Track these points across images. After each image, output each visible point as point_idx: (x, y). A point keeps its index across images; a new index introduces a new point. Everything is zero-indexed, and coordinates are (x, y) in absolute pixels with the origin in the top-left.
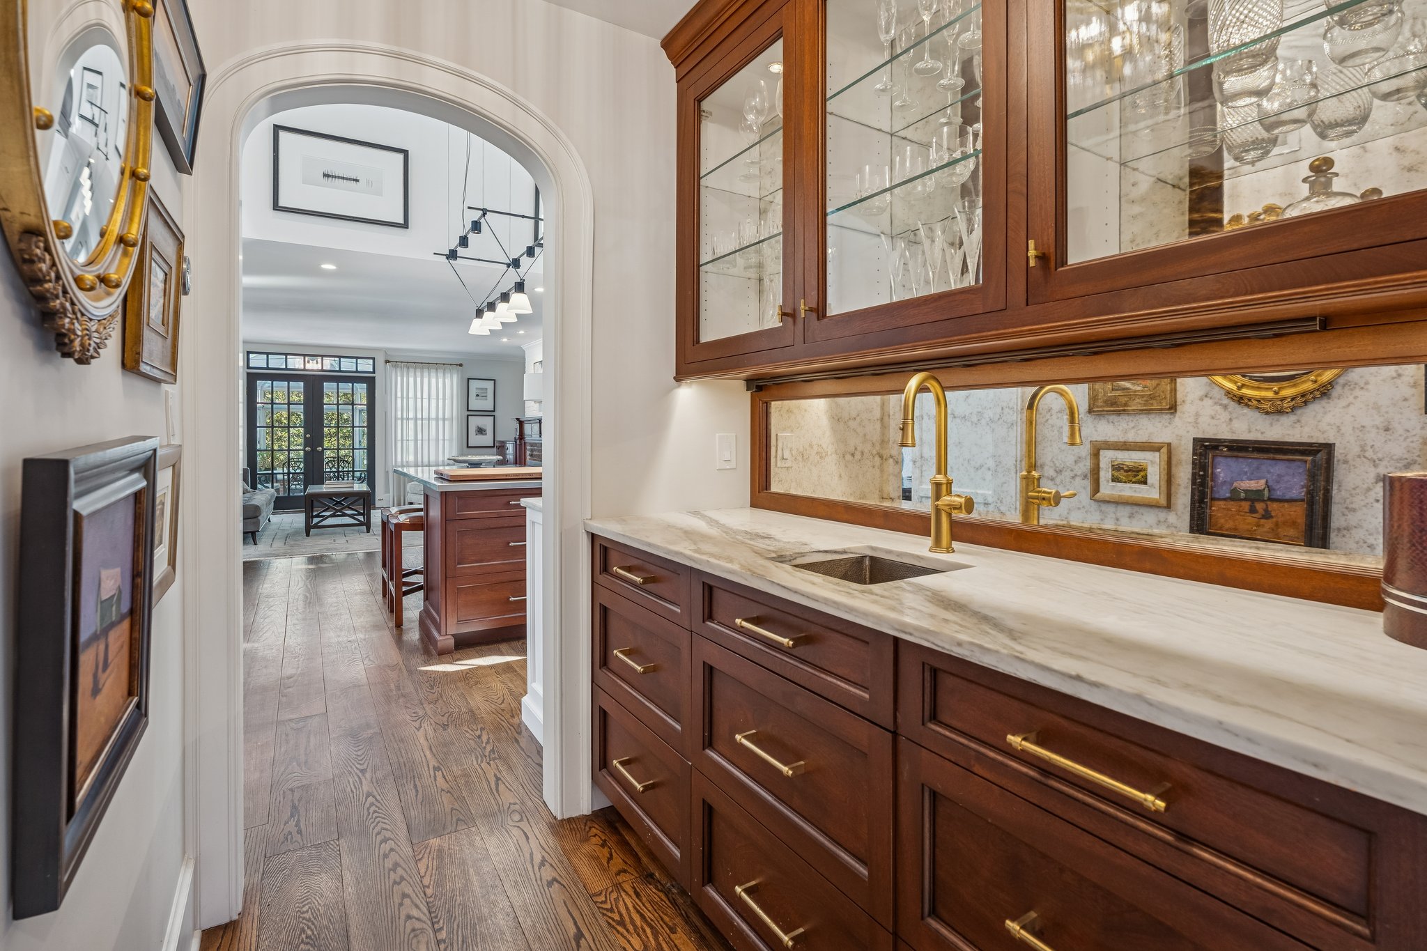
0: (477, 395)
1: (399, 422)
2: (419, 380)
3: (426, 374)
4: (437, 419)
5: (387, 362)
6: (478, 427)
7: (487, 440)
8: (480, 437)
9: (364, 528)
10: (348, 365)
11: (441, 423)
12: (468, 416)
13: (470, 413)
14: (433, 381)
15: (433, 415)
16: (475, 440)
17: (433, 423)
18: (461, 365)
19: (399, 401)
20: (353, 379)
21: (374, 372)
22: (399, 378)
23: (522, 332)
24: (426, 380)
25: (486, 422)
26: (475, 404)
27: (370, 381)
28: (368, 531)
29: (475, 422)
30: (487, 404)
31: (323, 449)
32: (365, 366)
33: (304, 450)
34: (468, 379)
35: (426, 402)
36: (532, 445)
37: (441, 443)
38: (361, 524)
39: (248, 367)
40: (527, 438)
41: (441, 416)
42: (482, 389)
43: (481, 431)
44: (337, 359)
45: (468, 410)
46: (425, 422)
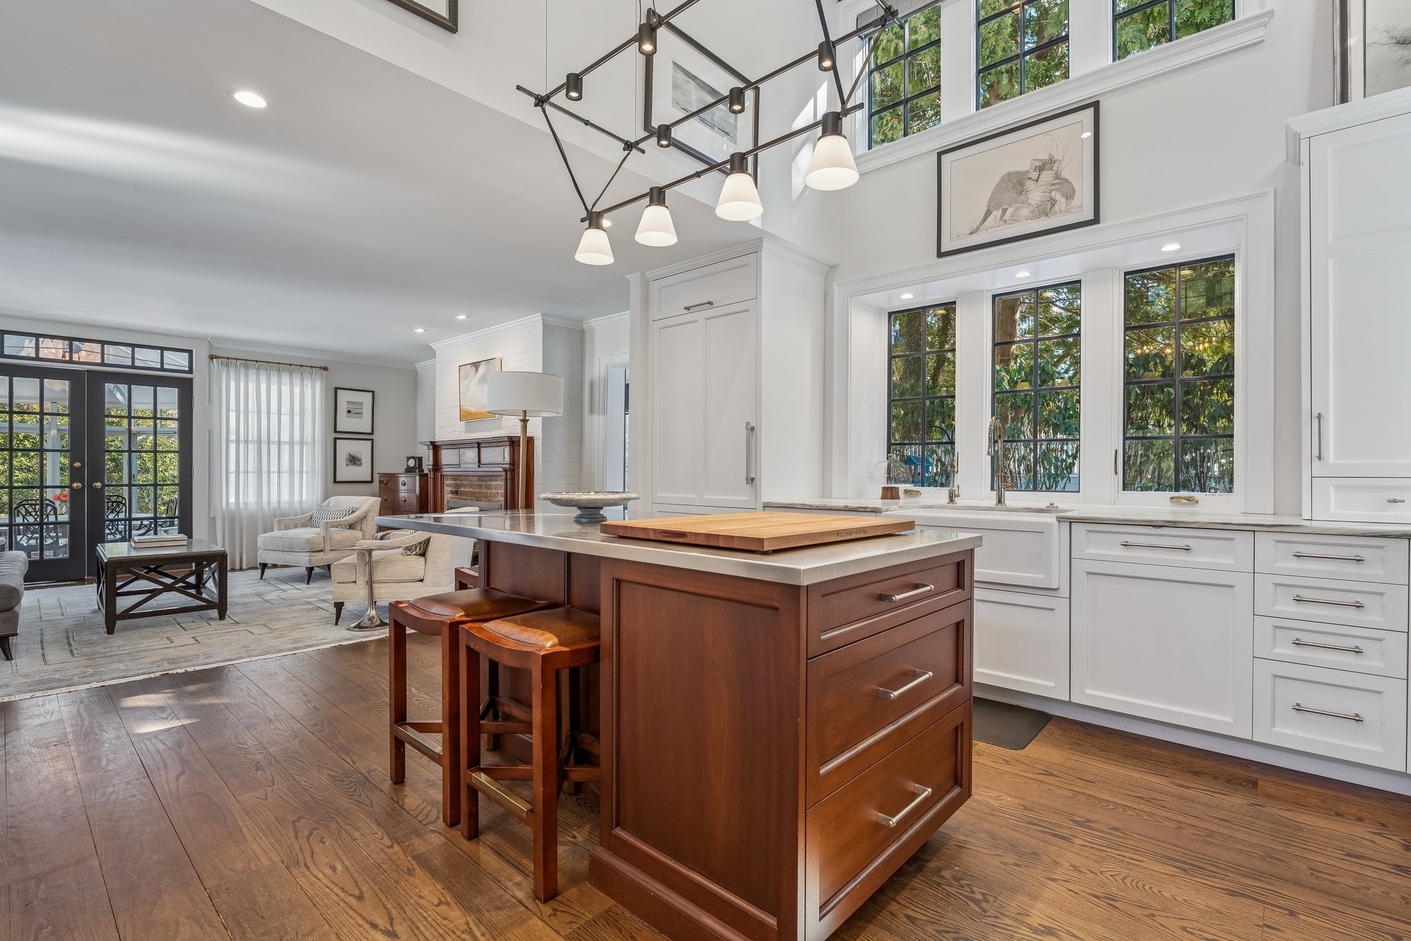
0: (349, 412)
1: (233, 446)
2: (263, 387)
3: (274, 379)
4: (291, 443)
5: (212, 357)
6: (350, 455)
7: (362, 472)
8: (353, 468)
9: (214, 613)
10: (147, 358)
11: (297, 448)
12: (335, 439)
13: (337, 435)
14: (286, 389)
15: (285, 437)
16: (346, 472)
17: (285, 449)
18: (325, 369)
19: (233, 415)
20: (155, 380)
21: (190, 371)
22: (233, 384)
23: (462, 317)
24: (274, 388)
25: (362, 449)
26: (345, 423)
27: (185, 387)
28: (222, 616)
29: (345, 448)
30: (363, 425)
31: (104, 486)
32: (176, 361)
33: (70, 487)
34: (336, 389)
35: (274, 418)
36: (455, 478)
37: (297, 476)
38: (209, 605)
40: (446, 470)
41: (297, 437)
42: (355, 403)
43: (354, 460)
44: (129, 350)
45: (335, 431)
46: (274, 448)
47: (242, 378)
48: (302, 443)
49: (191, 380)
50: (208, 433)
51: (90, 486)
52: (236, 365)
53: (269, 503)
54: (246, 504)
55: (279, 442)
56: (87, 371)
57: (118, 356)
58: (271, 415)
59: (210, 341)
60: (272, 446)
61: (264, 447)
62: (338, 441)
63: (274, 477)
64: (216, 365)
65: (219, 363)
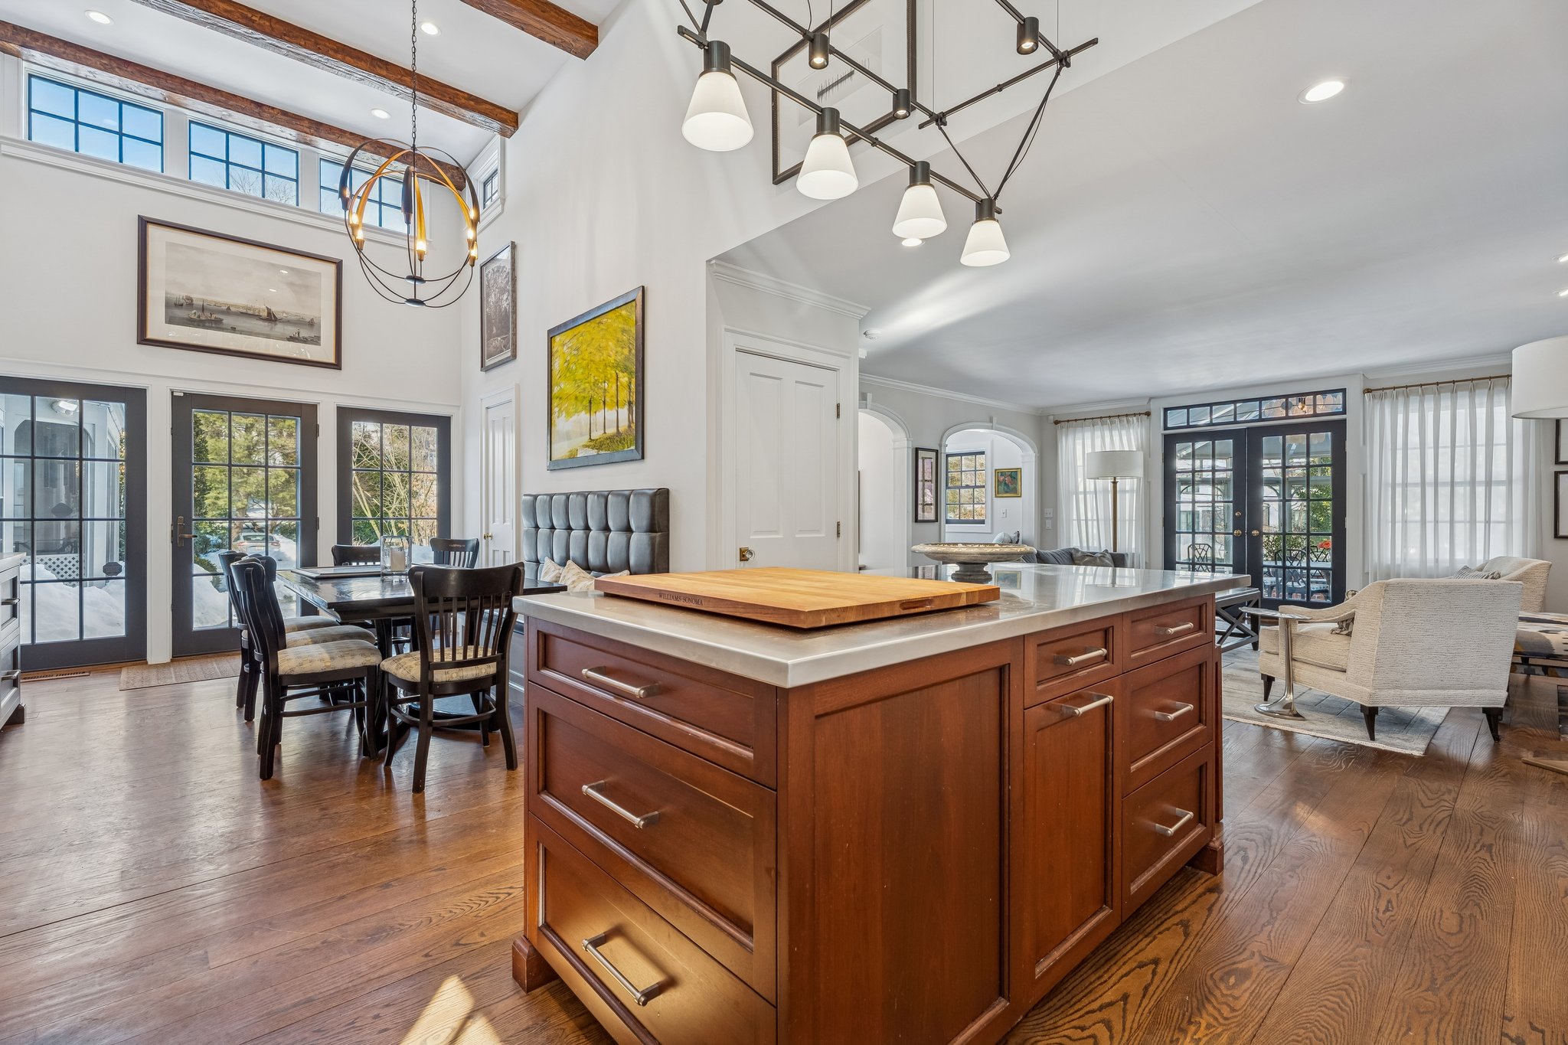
2: (1430, 413)
12: (1557, 474)
13: (1563, 468)
20: (1308, 428)
21: (1344, 411)
22: (1388, 417)
27: (1338, 429)
32: (1327, 405)
39: (1166, 428)
45: (1557, 462)
46: (1444, 491)
47: (1401, 408)
48: (1489, 483)
49: (1345, 421)
50: (1361, 477)
51: (1249, 533)
52: (1392, 395)
53: (1437, 560)
54: (1405, 559)
55: (1453, 484)
56: (1248, 428)
57: (1274, 411)
58: (1440, 450)
59: (1364, 373)
60: (1441, 489)
61: (1430, 491)
62: (1561, 476)
63: (1444, 529)
64: (1370, 400)
65: (1374, 397)
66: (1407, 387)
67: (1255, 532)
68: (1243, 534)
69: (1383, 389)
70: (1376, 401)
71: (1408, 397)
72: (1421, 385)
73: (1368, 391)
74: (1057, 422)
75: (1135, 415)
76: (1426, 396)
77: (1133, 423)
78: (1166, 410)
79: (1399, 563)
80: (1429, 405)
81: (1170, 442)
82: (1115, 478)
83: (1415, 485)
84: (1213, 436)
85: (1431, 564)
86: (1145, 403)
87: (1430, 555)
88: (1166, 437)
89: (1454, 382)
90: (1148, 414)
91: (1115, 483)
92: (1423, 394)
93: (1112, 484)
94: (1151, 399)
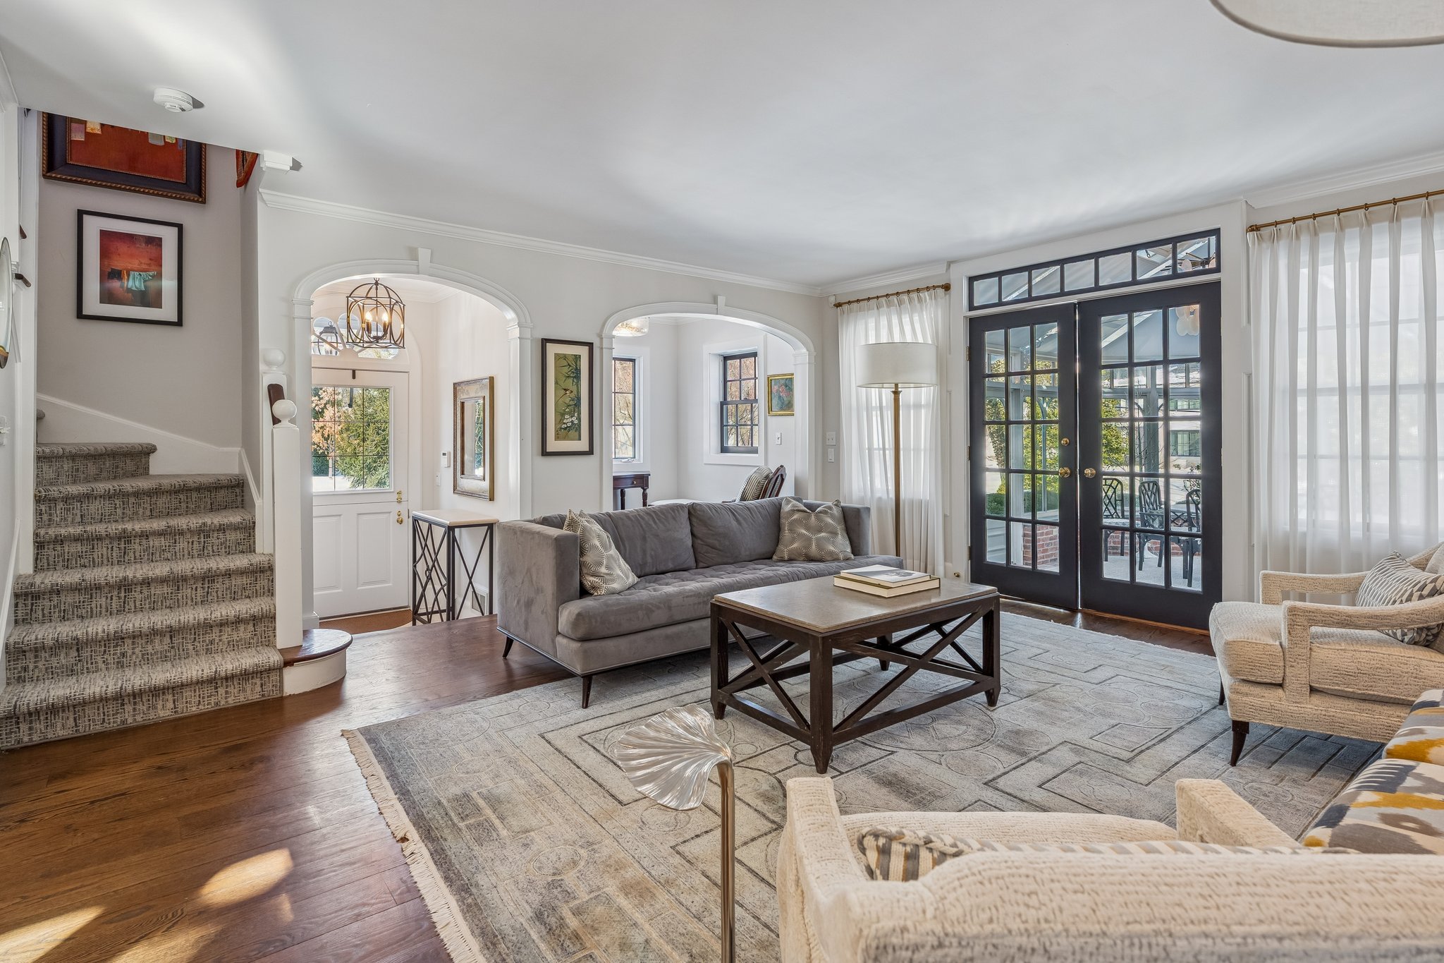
5: (1250, 231)
27: (1208, 298)
39: (972, 307)
47: (1305, 257)
50: (1245, 378)
52: (1290, 234)
53: (1367, 527)
54: (1313, 522)
55: (1394, 388)
56: (1079, 302)
59: (1249, 197)
61: (1354, 402)
64: (1254, 244)
65: (1260, 239)
66: (1314, 217)
67: (1088, 471)
68: (1073, 474)
69: (1276, 223)
70: (1264, 245)
71: (1316, 234)
72: (1339, 212)
73: (1254, 228)
74: (839, 305)
75: (928, 288)
76: (1347, 231)
77: (926, 301)
78: (972, 280)
79: (1305, 529)
80: (1352, 248)
81: (977, 328)
82: (896, 385)
83: (1330, 391)
84: (1032, 318)
85: (1356, 533)
86: (942, 269)
87: (1356, 518)
88: (972, 321)
89: (1395, 201)
90: (947, 287)
91: (896, 393)
92: (1342, 228)
93: (893, 395)
94: (950, 263)
